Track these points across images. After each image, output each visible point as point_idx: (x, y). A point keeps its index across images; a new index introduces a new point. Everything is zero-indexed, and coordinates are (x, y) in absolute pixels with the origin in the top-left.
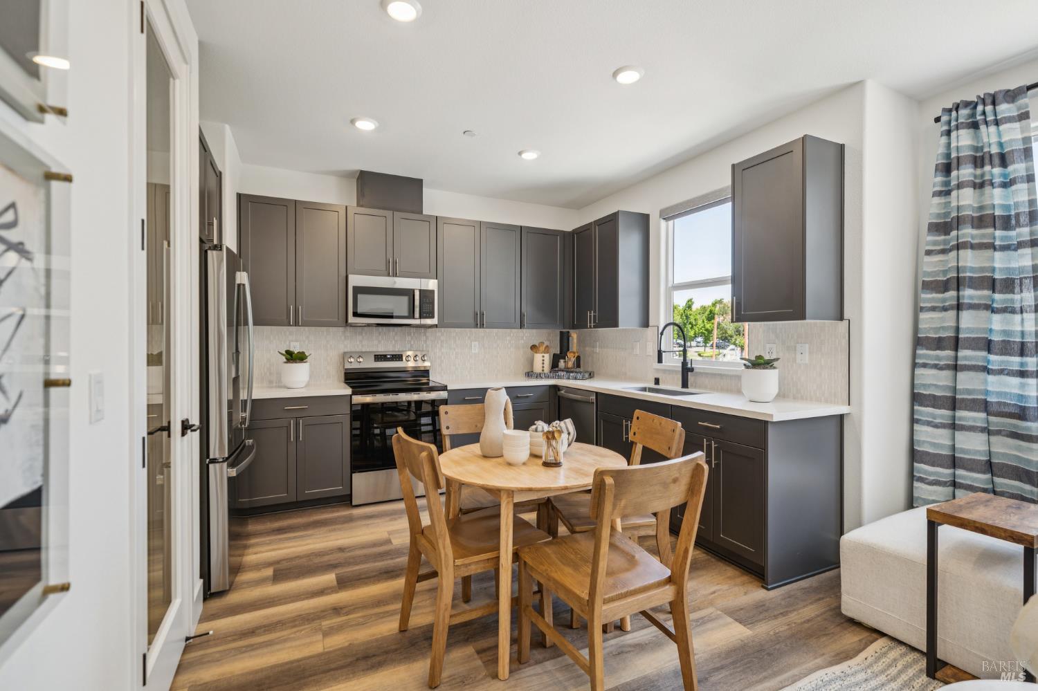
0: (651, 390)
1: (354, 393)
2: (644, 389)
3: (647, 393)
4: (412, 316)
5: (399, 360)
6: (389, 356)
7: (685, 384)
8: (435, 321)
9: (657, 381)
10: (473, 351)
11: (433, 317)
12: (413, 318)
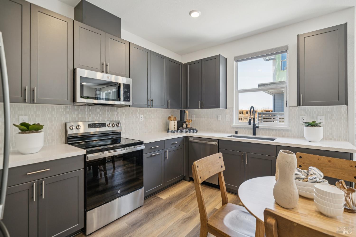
0: (234, 136)
1: (88, 153)
2: (232, 136)
3: (233, 138)
4: (119, 99)
5: (104, 127)
6: (97, 125)
7: (254, 134)
8: (130, 103)
9: (236, 133)
10: (141, 120)
11: (129, 101)
12: (120, 100)
